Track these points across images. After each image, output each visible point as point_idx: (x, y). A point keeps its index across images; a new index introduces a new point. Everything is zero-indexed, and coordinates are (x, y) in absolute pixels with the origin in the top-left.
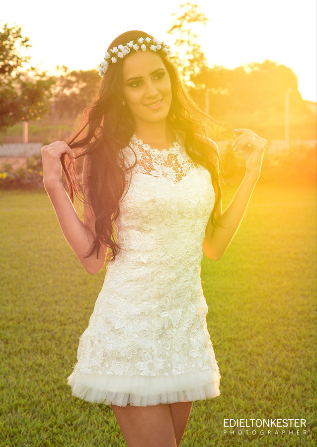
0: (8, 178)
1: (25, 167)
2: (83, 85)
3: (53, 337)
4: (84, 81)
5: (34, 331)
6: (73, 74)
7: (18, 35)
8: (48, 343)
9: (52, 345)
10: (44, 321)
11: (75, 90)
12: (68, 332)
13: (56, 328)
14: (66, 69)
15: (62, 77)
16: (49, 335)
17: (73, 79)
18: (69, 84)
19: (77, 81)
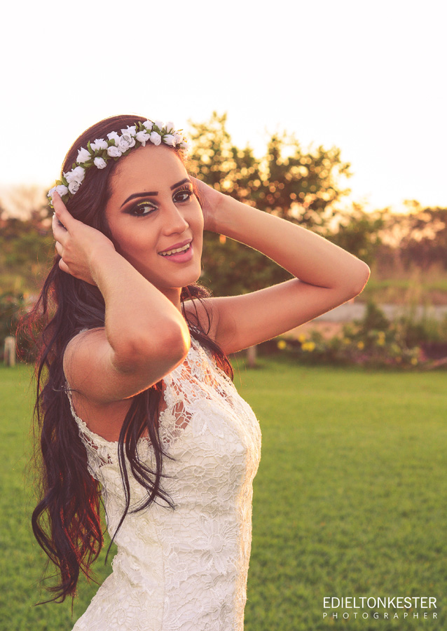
0: (315, 350)
1: (341, 336)
2: (440, 226)
3: (327, 563)
4: (442, 219)
5: (303, 552)
6: (427, 211)
7: (336, 160)
8: (318, 570)
9: (323, 572)
10: (320, 541)
11: (429, 232)
12: (347, 557)
13: (333, 551)
14: (416, 204)
15: (411, 217)
16: (321, 560)
17: (427, 217)
18: (420, 225)
19: (432, 221)
